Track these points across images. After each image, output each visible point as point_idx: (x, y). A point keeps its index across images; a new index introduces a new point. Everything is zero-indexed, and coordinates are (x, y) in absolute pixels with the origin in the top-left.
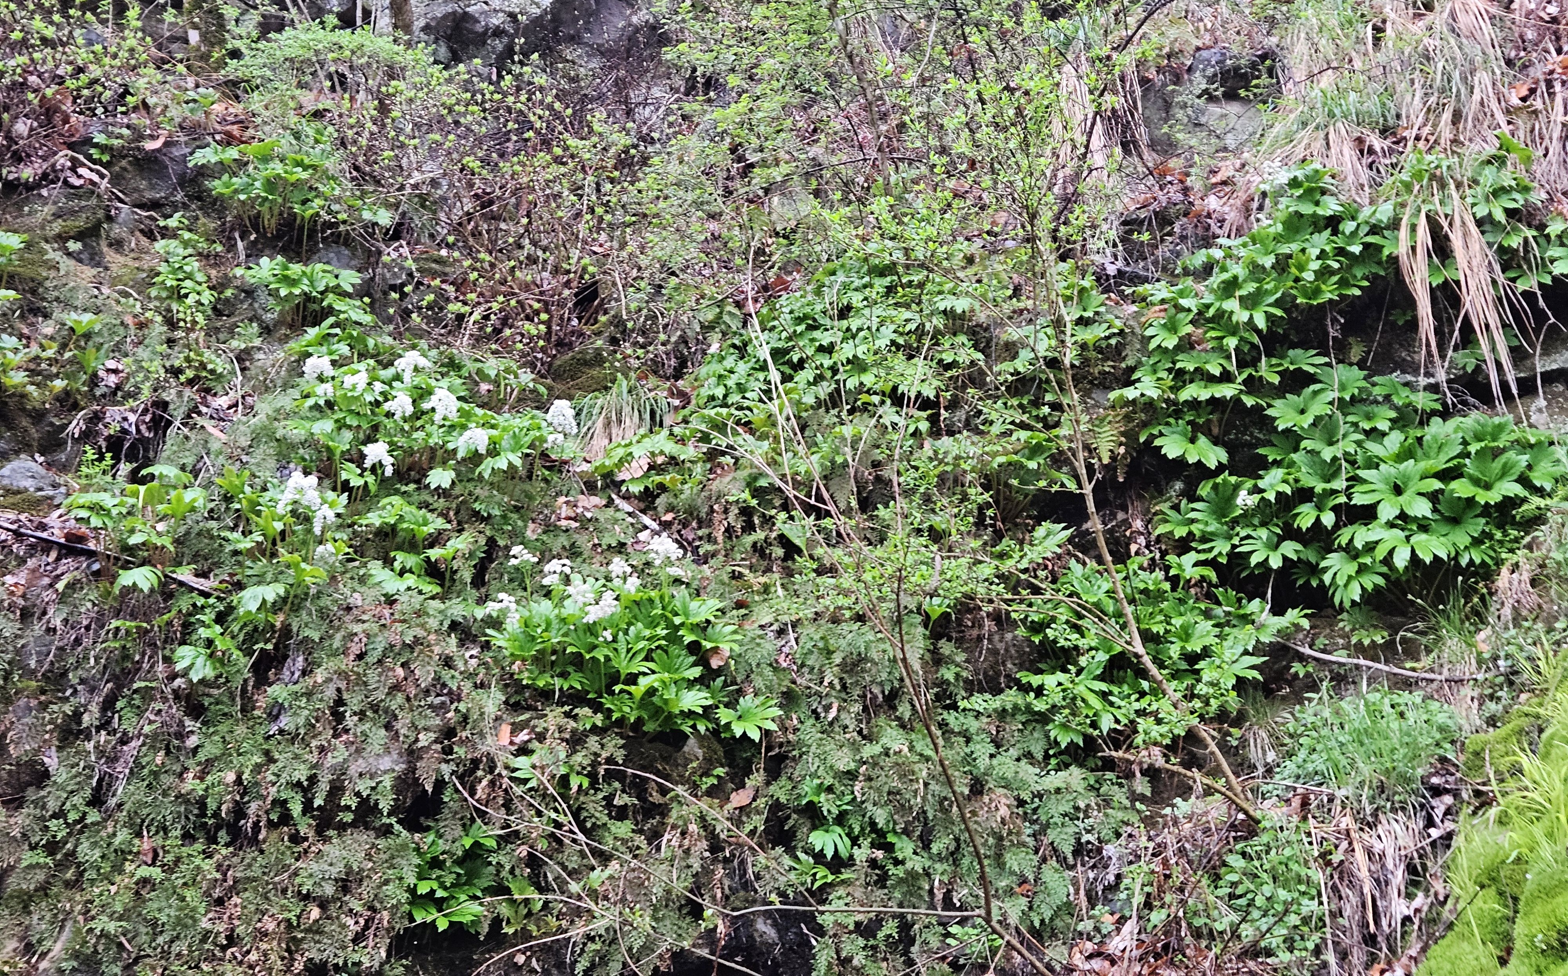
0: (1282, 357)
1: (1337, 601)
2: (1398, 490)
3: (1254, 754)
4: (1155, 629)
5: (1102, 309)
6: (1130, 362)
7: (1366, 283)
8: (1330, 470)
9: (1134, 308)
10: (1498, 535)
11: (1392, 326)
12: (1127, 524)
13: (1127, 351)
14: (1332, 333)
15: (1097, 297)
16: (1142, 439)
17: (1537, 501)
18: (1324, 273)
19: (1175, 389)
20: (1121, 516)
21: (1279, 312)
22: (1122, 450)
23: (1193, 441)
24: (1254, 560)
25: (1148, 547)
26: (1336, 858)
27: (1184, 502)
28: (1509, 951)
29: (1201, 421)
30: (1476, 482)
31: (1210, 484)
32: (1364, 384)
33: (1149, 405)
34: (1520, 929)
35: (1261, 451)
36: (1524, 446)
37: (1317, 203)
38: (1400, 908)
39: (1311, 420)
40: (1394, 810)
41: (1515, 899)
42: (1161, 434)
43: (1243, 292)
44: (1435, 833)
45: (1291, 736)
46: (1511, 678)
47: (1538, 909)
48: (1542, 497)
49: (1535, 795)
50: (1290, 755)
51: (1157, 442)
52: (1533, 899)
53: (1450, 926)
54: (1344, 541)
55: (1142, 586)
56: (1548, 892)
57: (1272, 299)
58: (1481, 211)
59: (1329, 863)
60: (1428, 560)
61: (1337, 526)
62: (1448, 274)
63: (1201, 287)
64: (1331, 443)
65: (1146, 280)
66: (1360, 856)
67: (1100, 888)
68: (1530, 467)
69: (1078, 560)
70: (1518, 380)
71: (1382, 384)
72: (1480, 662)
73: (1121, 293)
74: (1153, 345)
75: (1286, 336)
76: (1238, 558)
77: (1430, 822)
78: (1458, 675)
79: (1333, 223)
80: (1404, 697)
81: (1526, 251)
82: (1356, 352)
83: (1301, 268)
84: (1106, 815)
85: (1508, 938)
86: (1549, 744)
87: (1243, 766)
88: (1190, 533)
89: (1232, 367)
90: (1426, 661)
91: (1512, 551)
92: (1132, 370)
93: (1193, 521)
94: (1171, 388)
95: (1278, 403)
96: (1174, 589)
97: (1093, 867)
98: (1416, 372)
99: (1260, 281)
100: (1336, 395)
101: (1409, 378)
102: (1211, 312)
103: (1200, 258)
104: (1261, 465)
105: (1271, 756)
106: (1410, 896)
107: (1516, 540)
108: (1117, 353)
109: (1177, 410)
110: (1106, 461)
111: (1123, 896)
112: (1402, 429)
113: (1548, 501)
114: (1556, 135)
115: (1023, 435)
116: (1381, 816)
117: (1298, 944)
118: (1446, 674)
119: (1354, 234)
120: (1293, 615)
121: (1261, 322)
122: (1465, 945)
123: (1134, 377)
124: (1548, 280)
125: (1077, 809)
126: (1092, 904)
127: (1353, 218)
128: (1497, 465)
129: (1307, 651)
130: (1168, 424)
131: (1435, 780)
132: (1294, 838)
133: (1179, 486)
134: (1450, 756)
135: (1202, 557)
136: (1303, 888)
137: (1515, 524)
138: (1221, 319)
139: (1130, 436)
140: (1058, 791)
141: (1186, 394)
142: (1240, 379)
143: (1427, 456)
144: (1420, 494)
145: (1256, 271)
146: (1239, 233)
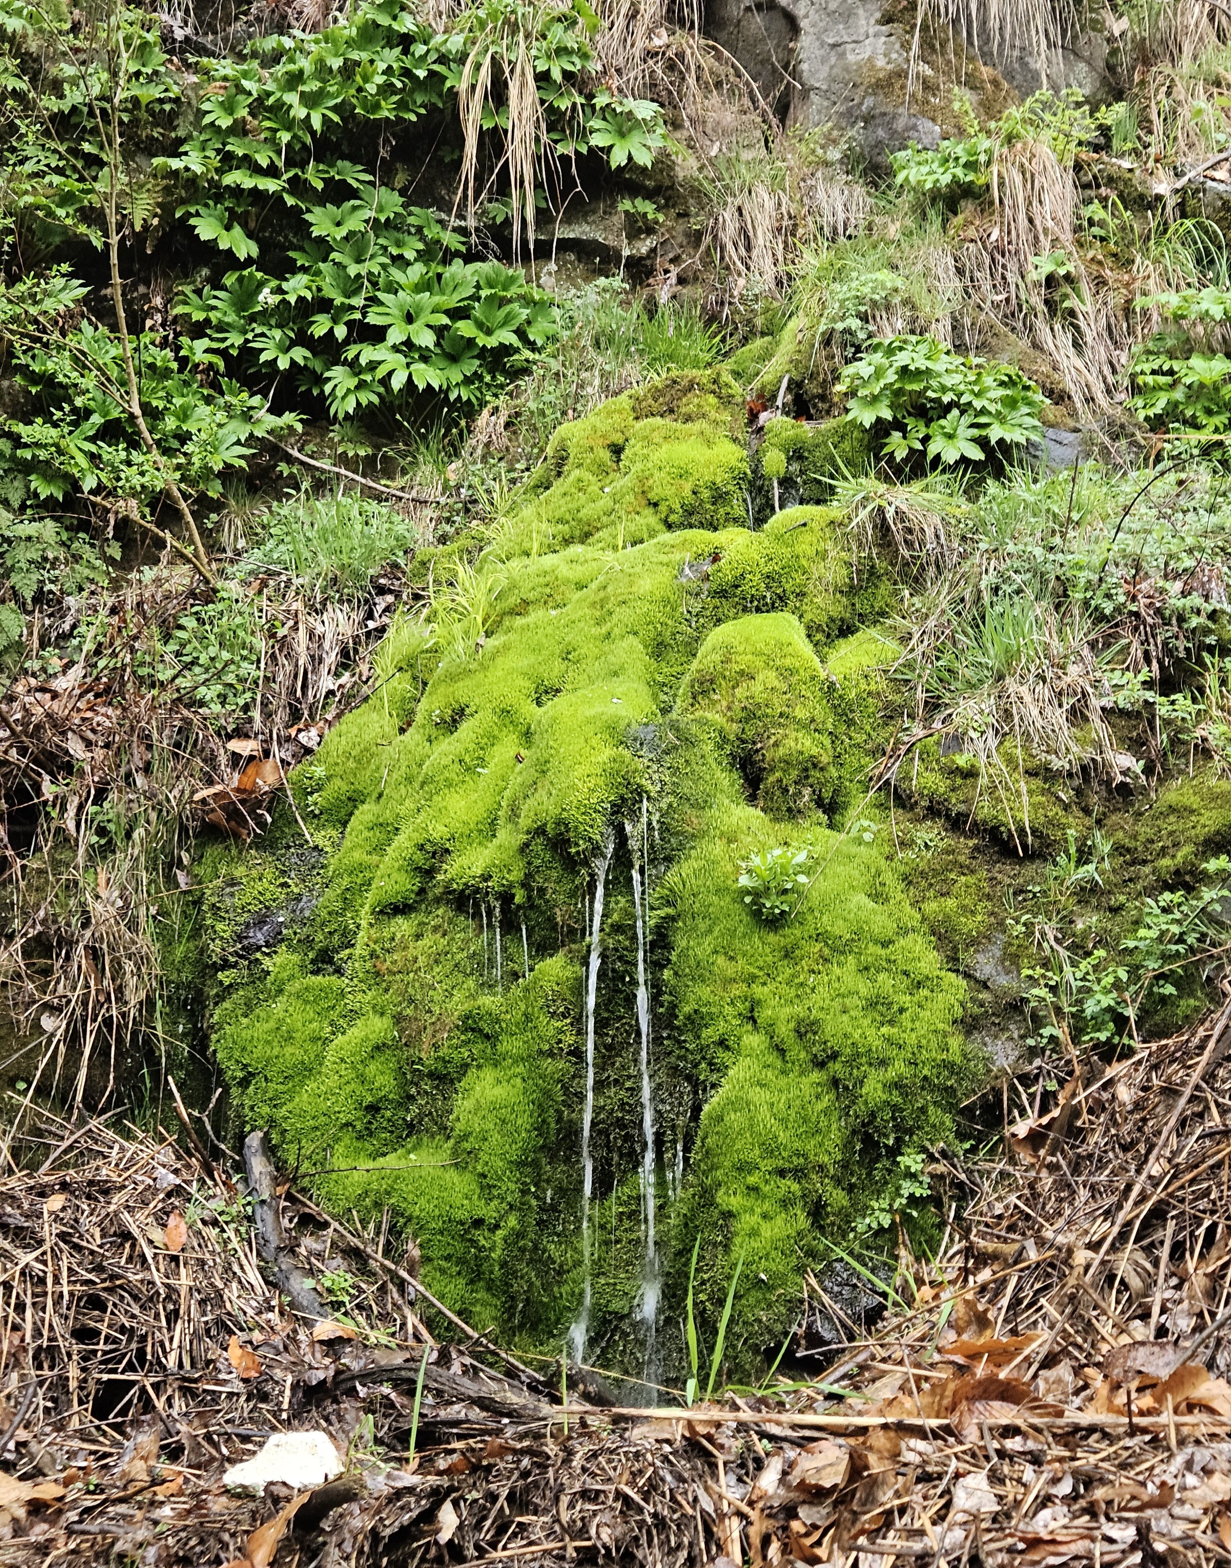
0: (332, 165)
1: (332, 411)
2: (410, 319)
3: (225, 538)
4: (155, 403)
5: (162, 69)
6: (181, 133)
7: (423, 111)
8: (352, 286)
9: (194, 79)
10: (488, 379)
11: (438, 161)
12: (146, 298)
13: (180, 121)
14: (382, 153)
15: (159, 56)
16: (178, 215)
17: (527, 354)
18: (387, 89)
19: (220, 171)
20: (142, 289)
21: (336, 118)
22: (155, 221)
23: (228, 228)
24: (263, 357)
25: (163, 325)
26: (281, 632)
27: (207, 288)
28: (409, 724)
29: (239, 210)
30: (480, 325)
31: (236, 275)
32: (401, 210)
33: (192, 181)
34: (422, 707)
35: (291, 254)
36: (527, 301)
37: (395, 18)
38: (327, 683)
39: (344, 233)
40: (341, 601)
41: (425, 684)
42: (198, 214)
43: (306, 88)
44: (371, 625)
45: (264, 527)
46: (468, 507)
47: (442, 689)
48: (533, 351)
49: (462, 601)
50: (260, 543)
51: (192, 221)
52: (440, 681)
53: (366, 699)
54: (350, 355)
55: (150, 360)
56: (452, 678)
57: (331, 103)
58: (542, 67)
59: (273, 636)
60: (421, 386)
61: (347, 341)
62: (500, 121)
63: (265, 73)
64: (359, 261)
65: (211, 54)
66: (302, 634)
67: (54, 635)
68: (529, 323)
69: (91, 323)
70: (536, 241)
71: (417, 216)
72: (445, 488)
73: (184, 61)
74: (207, 120)
75: (338, 144)
76: (249, 353)
77: (370, 616)
78: (423, 496)
79: (406, 41)
80: (372, 507)
81: (572, 118)
82: (400, 179)
83: (366, 79)
84: (73, 570)
85: (412, 712)
86: (484, 560)
87: (214, 547)
88: (207, 321)
89: (280, 164)
90: (400, 482)
91: (496, 395)
92: (181, 141)
93: (214, 308)
94: (217, 170)
95: (317, 210)
96: (181, 371)
97: (50, 616)
98: (449, 212)
99: (324, 81)
100: (373, 214)
101: (443, 216)
102: (271, 101)
103: (270, 43)
104: (289, 268)
105: (241, 544)
106: (337, 675)
107: (502, 387)
108: (168, 121)
109: (218, 193)
110: (138, 228)
111: (75, 642)
112: (426, 263)
113: (537, 356)
114: (623, 11)
115: (57, 179)
116: (329, 606)
117: (231, 698)
118: (414, 494)
119: (423, 57)
120: (289, 418)
121: (317, 123)
122: (374, 716)
123: (182, 149)
124: (584, 150)
125: (45, 559)
126: (43, 646)
127: (425, 43)
128: (502, 313)
129: (295, 453)
130: (206, 205)
131: (382, 581)
132: (247, 610)
133: (205, 272)
134: (401, 562)
135: (215, 345)
136: (245, 652)
137: (506, 373)
138: (279, 110)
139: (167, 209)
140: (29, 539)
141: (232, 178)
142: (285, 177)
143: (443, 293)
144: (429, 326)
145: (322, 71)
146: (315, 28)
